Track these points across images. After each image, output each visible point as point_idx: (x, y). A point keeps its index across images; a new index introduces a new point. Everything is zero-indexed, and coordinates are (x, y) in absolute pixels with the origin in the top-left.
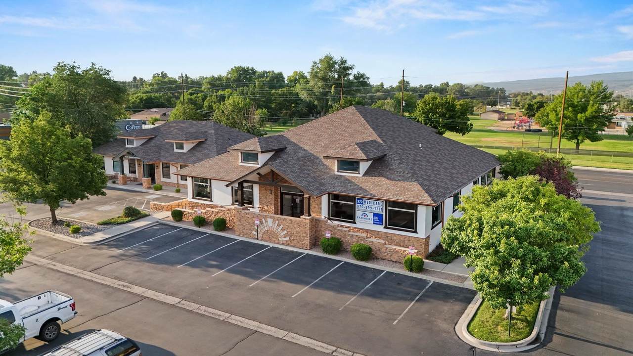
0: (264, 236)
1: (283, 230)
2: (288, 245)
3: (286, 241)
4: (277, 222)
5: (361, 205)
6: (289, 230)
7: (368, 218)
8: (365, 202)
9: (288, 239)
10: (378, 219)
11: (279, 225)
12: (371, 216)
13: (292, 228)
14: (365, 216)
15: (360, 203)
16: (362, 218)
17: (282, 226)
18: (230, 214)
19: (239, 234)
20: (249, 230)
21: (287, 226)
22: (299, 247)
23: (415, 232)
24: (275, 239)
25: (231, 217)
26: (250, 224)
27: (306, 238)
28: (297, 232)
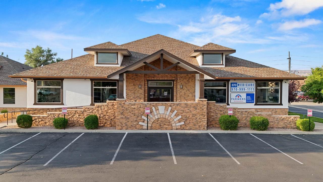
0: (153, 125)
1: (177, 115)
2: (183, 129)
3: (181, 126)
4: (170, 108)
5: (235, 88)
6: (184, 114)
7: (242, 98)
8: (239, 85)
9: (183, 123)
10: (250, 98)
11: (172, 111)
12: (244, 96)
13: (188, 112)
14: (238, 97)
15: (235, 87)
16: (236, 99)
17: (176, 112)
18: (101, 111)
19: (121, 128)
20: (134, 122)
21: (182, 110)
22: (196, 129)
23: (281, 104)
24: (167, 126)
25: (102, 113)
26: (136, 115)
27: (203, 120)
28: (194, 115)
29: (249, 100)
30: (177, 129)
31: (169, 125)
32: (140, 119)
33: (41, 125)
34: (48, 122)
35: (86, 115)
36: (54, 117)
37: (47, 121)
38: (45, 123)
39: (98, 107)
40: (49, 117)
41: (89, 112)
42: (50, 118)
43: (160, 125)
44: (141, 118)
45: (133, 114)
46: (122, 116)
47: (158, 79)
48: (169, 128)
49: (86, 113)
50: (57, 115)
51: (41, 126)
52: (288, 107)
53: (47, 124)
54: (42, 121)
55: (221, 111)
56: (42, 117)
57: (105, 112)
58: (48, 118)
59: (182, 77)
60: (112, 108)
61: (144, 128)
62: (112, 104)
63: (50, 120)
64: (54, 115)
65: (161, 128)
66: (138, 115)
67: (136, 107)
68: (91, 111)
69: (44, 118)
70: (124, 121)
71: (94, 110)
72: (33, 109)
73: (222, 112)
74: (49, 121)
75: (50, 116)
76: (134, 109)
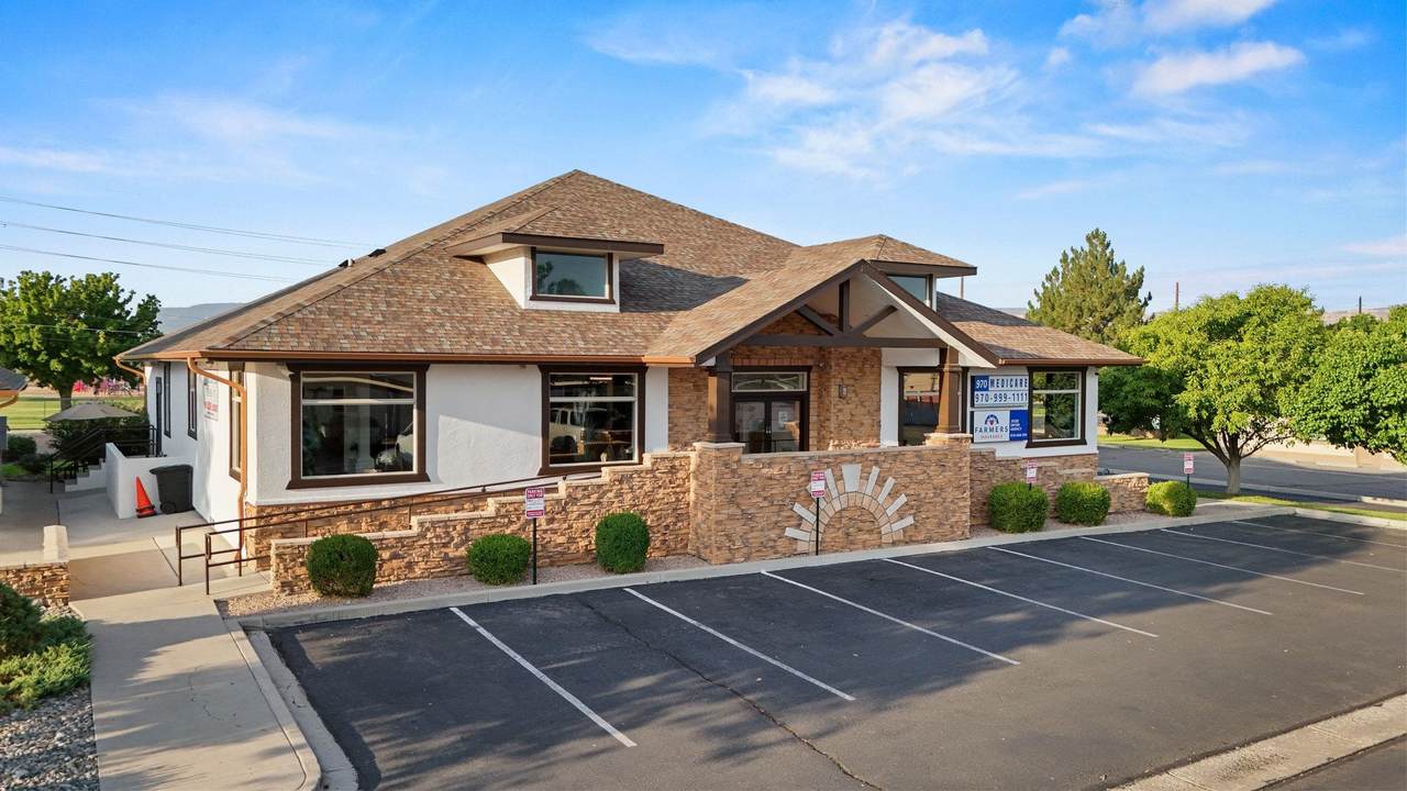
0: (828, 537)
1: (894, 494)
2: (911, 542)
3: (906, 532)
4: (875, 470)
5: (984, 393)
6: (912, 489)
7: (999, 426)
8: (992, 382)
9: (910, 520)
10: (1021, 425)
11: (881, 481)
12: (1004, 417)
13: (920, 483)
14: (992, 423)
15: (983, 389)
16: (986, 428)
17: (890, 481)
18: (630, 496)
19: (729, 556)
20: (769, 530)
21: (906, 476)
22: (944, 538)
23: (1083, 442)
24: (867, 536)
25: (635, 505)
26: (775, 503)
27: (961, 504)
28: (939, 490)
29: (1016, 432)
30: (894, 544)
31: (870, 532)
32: (789, 517)
33: (389, 576)
34: (421, 559)
35: (575, 515)
36: (448, 533)
37: (415, 555)
38: (410, 566)
39: (621, 482)
40: (424, 537)
41: (586, 501)
42: (431, 544)
43: (848, 534)
44: (789, 514)
45: (765, 498)
46: (733, 510)
47: (763, 363)
48: (873, 542)
49: (575, 508)
50: (458, 528)
51: (390, 580)
52: (1099, 448)
53: (418, 572)
54: (395, 556)
55: (982, 471)
56: (394, 542)
57: (647, 500)
58: (420, 543)
59: (843, 358)
60: (670, 482)
61: (799, 550)
62: (668, 464)
63: (432, 549)
64: (447, 527)
65: (849, 543)
66: (781, 503)
67: (775, 471)
68: (594, 498)
69: (403, 546)
70: (738, 528)
71: (605, 493)
72: (284, 510)
73: (985, 476)
74: (427, 555)
75: (429, 536)
76: (770, 478)
